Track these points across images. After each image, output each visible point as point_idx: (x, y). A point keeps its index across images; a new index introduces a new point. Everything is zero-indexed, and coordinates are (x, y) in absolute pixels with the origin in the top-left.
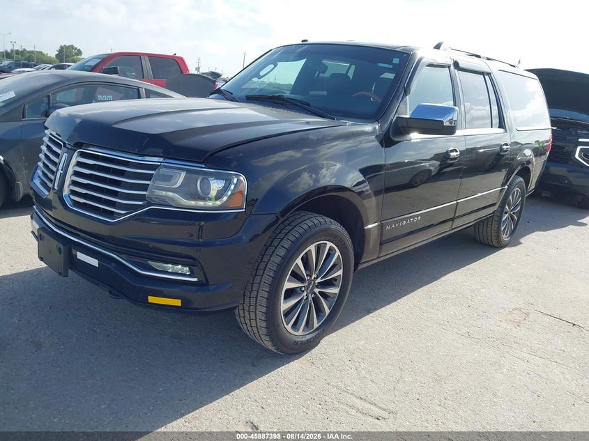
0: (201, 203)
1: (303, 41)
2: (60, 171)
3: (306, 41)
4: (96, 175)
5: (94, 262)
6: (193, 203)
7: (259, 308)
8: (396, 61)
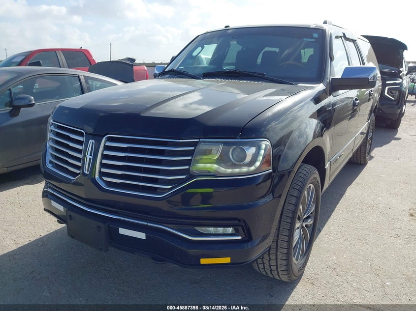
0: (237, 170)
1: (226, 27)
2: (88, 157)
3: (228, 26)
4: (146, 158)
5: (142, 236)
6: (229, 171)
7: (280, 250)
8: (316, 35)
